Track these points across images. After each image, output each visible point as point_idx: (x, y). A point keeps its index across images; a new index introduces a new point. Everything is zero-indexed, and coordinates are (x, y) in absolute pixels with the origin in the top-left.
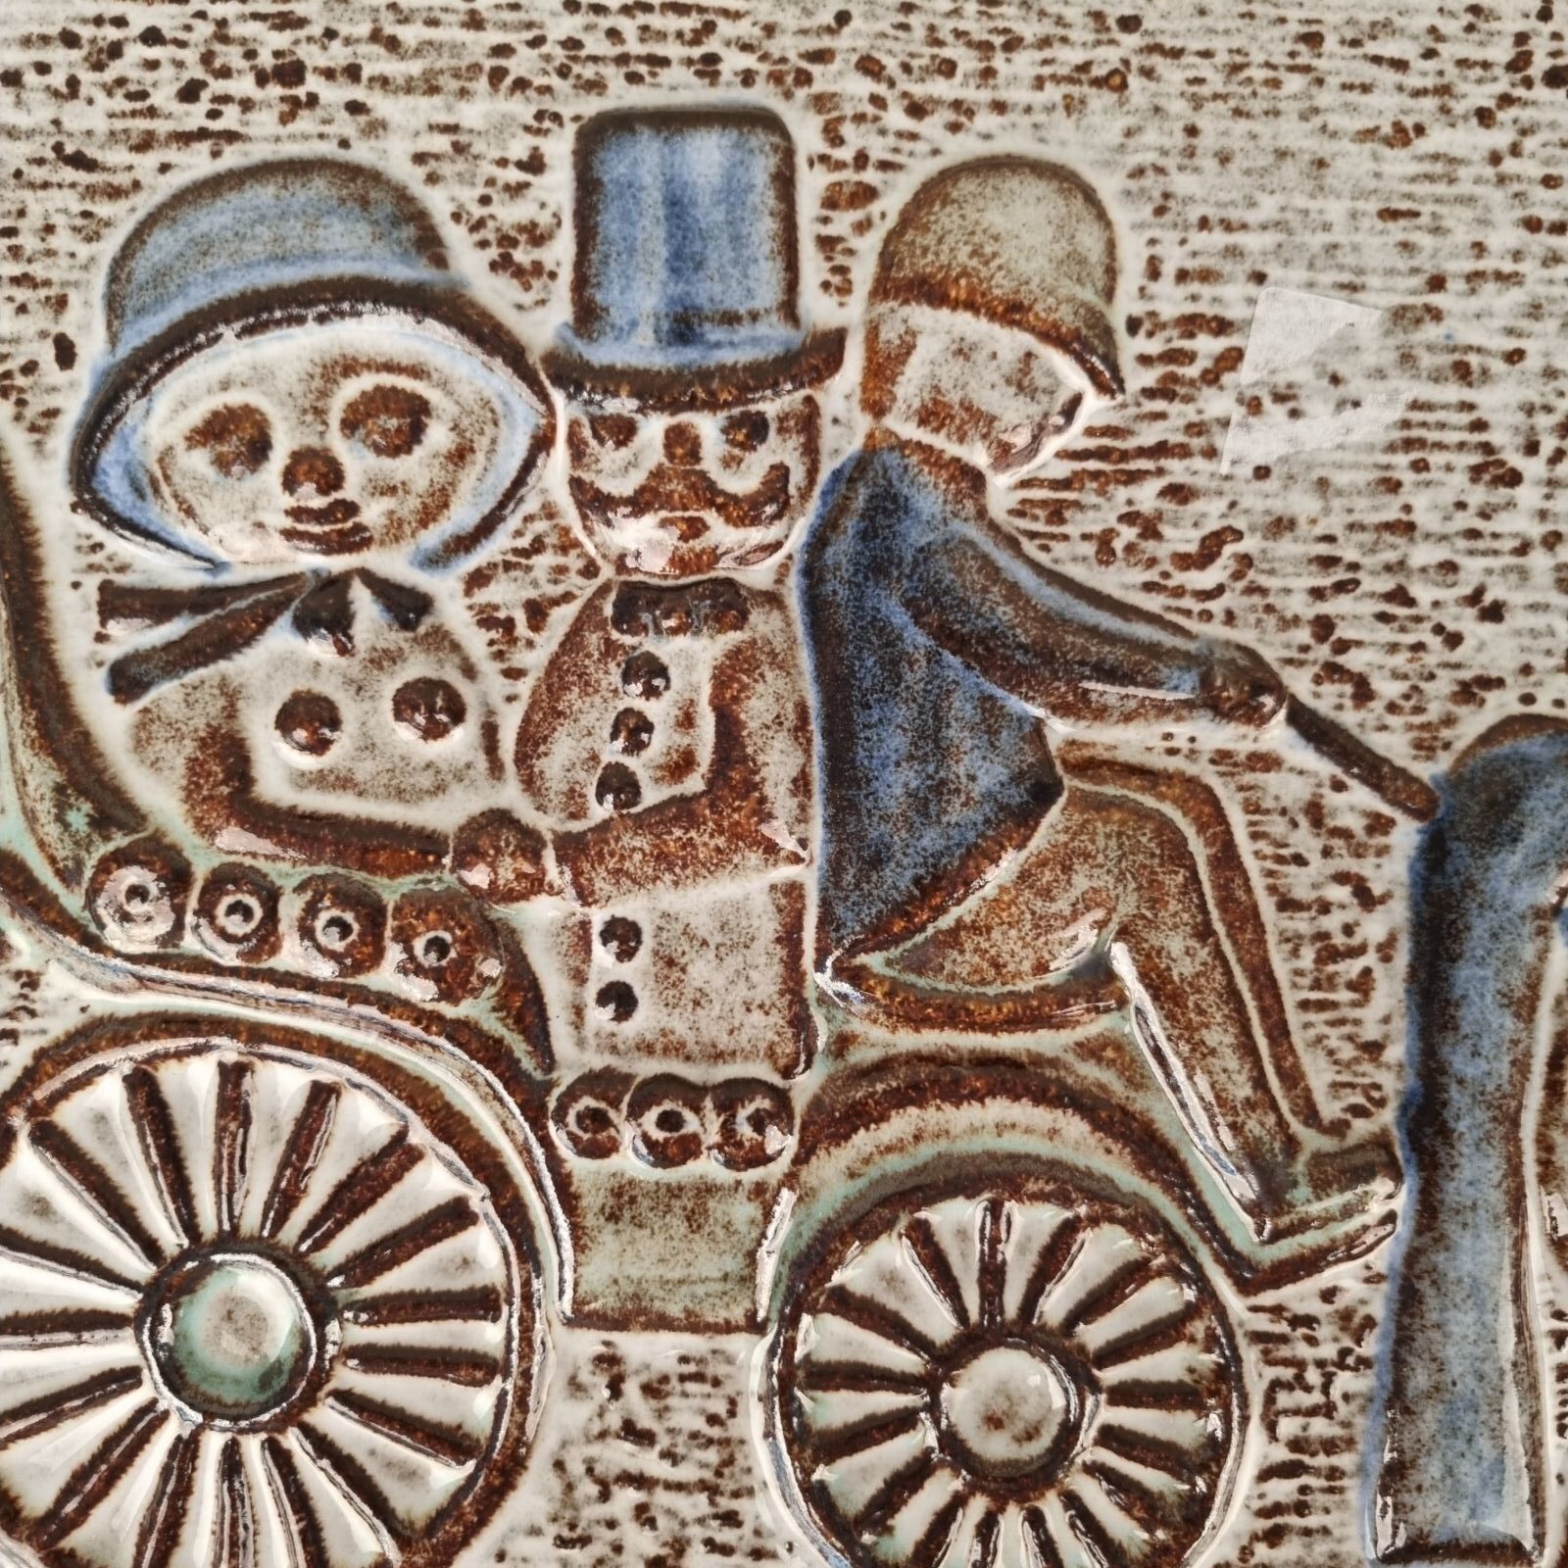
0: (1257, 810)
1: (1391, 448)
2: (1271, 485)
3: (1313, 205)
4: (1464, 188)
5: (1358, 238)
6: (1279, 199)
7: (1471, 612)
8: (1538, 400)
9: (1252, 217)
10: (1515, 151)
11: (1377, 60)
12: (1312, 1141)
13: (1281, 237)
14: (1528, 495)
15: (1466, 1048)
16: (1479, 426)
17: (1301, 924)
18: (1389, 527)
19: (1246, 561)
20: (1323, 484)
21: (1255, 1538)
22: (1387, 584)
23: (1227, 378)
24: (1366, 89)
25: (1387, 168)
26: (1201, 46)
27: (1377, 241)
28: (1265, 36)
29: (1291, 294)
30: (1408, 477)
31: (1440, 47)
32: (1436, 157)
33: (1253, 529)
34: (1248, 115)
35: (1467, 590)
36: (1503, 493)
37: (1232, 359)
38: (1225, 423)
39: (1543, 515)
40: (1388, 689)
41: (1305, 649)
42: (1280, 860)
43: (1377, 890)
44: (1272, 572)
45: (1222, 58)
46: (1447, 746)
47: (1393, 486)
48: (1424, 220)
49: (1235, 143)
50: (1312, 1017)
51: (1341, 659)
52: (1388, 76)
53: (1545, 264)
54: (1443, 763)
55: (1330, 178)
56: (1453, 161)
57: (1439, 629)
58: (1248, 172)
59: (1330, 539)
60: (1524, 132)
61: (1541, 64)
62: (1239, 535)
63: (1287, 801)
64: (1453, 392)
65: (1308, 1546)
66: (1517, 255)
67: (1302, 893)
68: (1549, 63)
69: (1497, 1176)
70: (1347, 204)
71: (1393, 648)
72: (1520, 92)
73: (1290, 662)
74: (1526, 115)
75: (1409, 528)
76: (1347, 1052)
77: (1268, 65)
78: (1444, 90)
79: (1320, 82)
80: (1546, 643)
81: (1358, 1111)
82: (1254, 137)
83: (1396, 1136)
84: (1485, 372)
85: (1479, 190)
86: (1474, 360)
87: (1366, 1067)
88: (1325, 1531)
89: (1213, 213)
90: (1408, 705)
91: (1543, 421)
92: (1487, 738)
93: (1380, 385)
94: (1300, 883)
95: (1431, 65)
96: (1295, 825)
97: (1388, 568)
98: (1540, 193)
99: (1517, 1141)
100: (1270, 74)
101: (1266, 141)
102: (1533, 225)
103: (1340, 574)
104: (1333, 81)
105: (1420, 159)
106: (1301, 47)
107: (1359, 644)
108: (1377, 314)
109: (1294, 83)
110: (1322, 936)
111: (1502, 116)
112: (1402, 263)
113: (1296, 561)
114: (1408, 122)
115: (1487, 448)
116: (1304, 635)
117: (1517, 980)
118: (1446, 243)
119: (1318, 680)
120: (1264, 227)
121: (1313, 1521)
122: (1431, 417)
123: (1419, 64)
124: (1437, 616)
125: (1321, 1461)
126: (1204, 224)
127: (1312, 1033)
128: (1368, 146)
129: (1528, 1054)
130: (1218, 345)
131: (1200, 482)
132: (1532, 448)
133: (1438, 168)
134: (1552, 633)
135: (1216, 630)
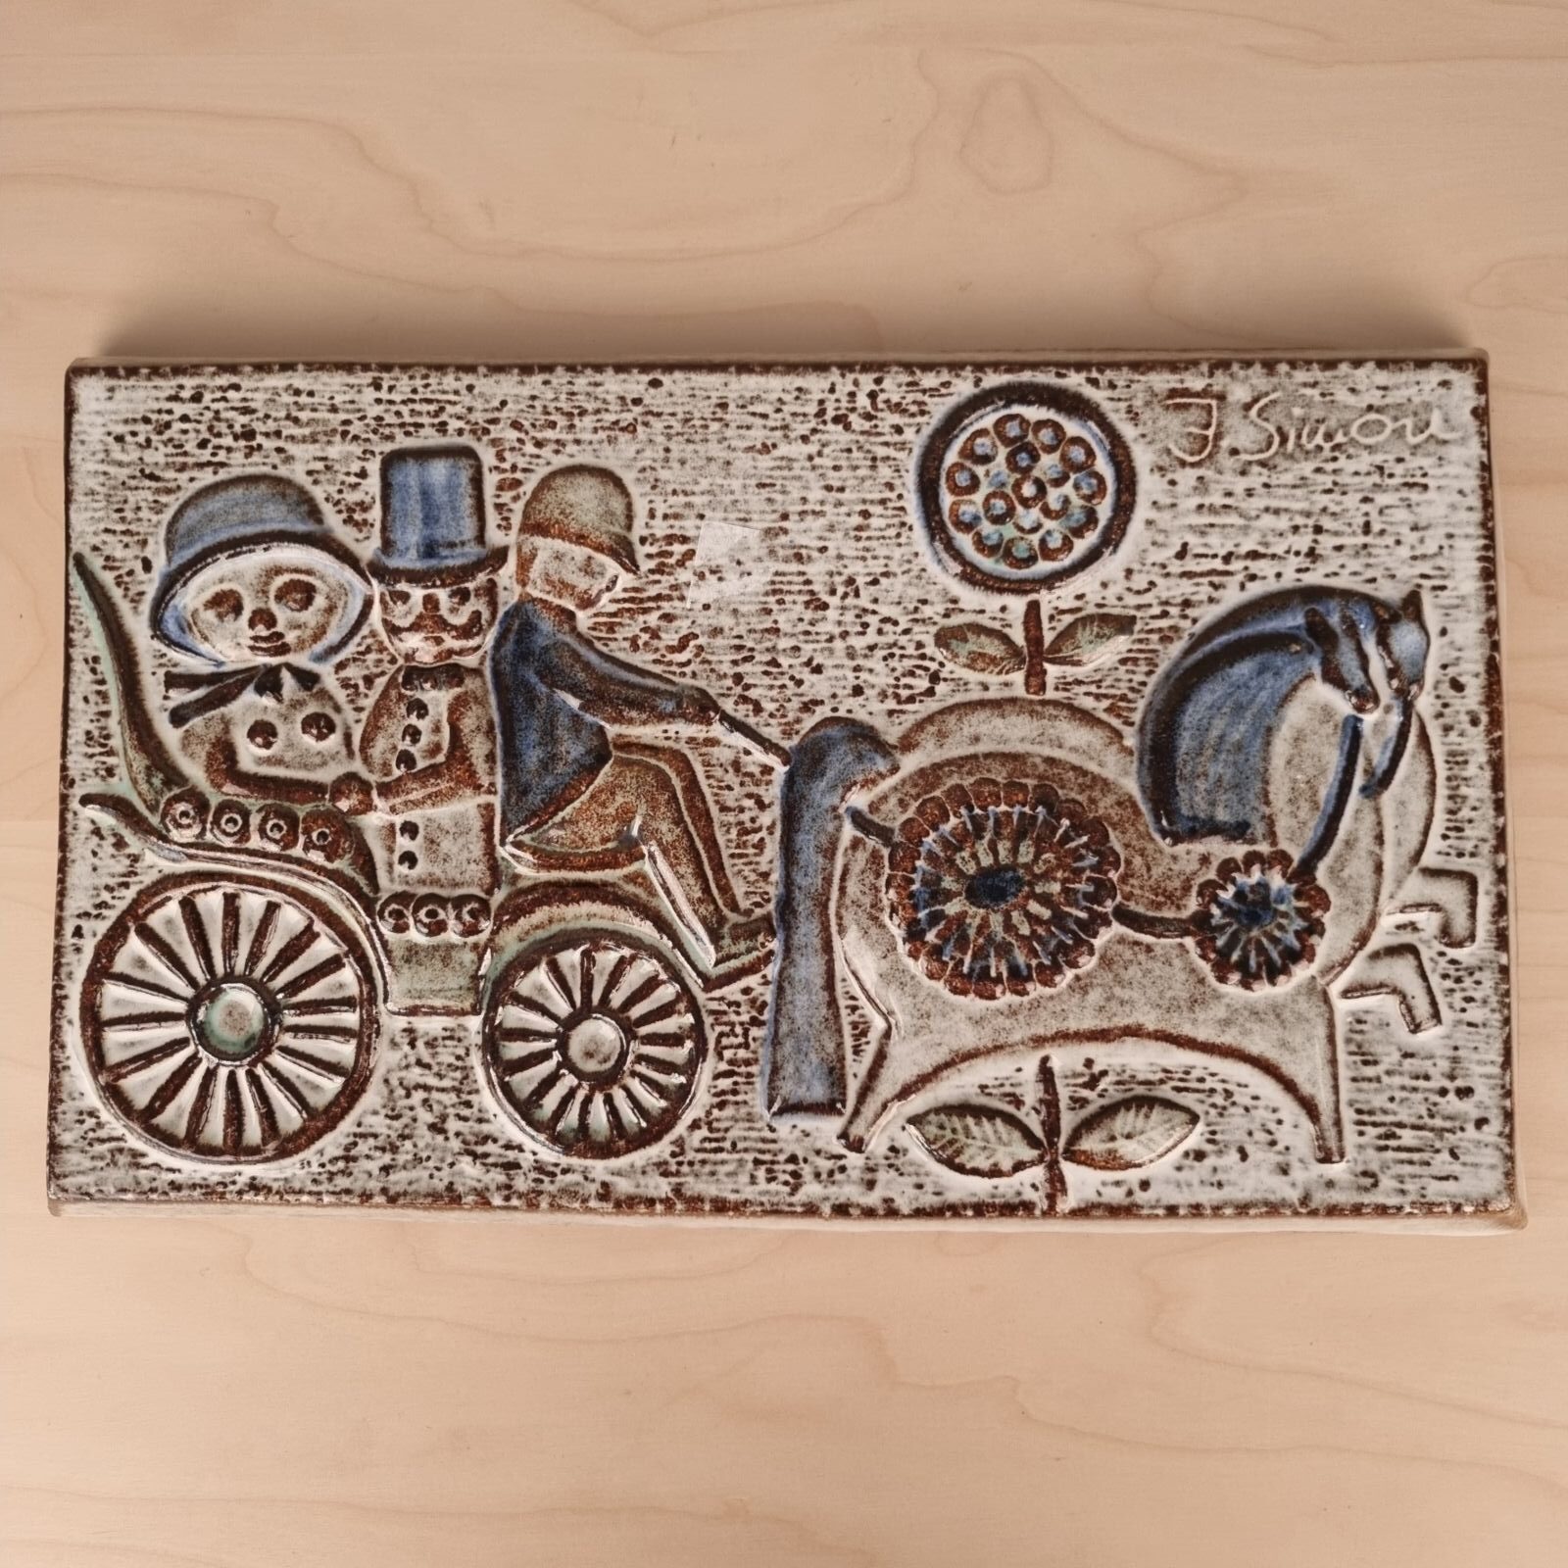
0: (709, 765)
1: (767, 594)
2: (711, 612)
3: (725, 482)
4: (796, 472)
5: (747, 497)
6: (709, 480)
7: (807, 670)
8: (835, 570)
9: (696, 489)
10: (820, 454)
11: (754, 414)
12: (733, 918)
13: (711, 498)
14: (832, 614)
15: (802, 873)
16: (808, 582)
17: (731, 818)
18: (767, 630)
19: (700, 648)
20: (735, 611)
21: (712, 1106)
22: (767, 657)
23: (688, 564)
24: (748, 428)
25: (759, 464)
26: (671, 411)
27: (756, 498)
28: (700, 405)
29: (716, 524)
30: (775, 607)
31: (784, 407)
32: (782, 458)
33: (703, 633)
34: (693, 442)
35: (805, 660)
36: (820, 613)
37: (690, 554)
38: (688, 584)
39: (839, 623)
40: (770, 707)
41: (729, 689)
42: (720, 788)
43: (767, 801)
44: (713, 653)
45: (680, 416)
46: (797, 733)
47: (769, 612)
48: (778, 488)
49: (688, 455)
50: (736, 861)
51: (746, 693)
52: (759, 422)
53: (835, 506)
54: (796, 740)
55: (733, 470)
56: (790, 460)
57: (792, 678)
58: (694, 468)
59: (740, 637)
60: (823, 445)
61: (830, 414)
62: (696, 636)
63: (723, 760)
64: (794, 567)
65: (738, 1110)
66: (822, 503)
67: (731, 803)
68: (834, 413)
69: (816, 931)
70: (741, 481)
71: (771, 687)
72: (821, 427)
73: (723, 695)
74: (824, 437)
75: (777, 630)
76: (753, 877)
77: (703, 418)
78: (785, 427)
79: (727, 425)
80: (843, 683)
81: (758, 905)
82: (696, 452)
83: (774, 914)
84: (809, 557)
85: (803, 473)
86: (804, 552)
87: (762, 884)
88: (745, 1102)
89: (678, 488)
90: (778, 714)
91: (838, 579)
92: (813, 729)
93: (760, 565)
94: (730, 799)
95: (779, 416)
96: (727, 771)
97: (768, 650)
98: (831, 473)
99: (827, 916)
100: (703, 422)
101: (702, 453)
102: (829, 488)
103: (745, 654)
104: (733, 425)
105: (775, 459)
106: (718, 410)
107: (755, 686)
108: (757, 532)
109: (715, 426)
110: (740, 823)
111: (812, 438)
112: (768, 508)
113: (724, 648)
114: (769, 443)
115: (812, 593)
116: (729, 682)
117: (824, 840)
118: (788, 498)
119: (736, 703)
120: (703, 493)
121: (739, 1098)
122: (784, 579)
123: (773, 415)
124: (791, 672)
125: (743, 1069)
126: (674, 492)
127: (736, 869)
128: (750, 454)
129: (831, 875)
130: (684, 548)
131: (678, 612)
132: (833, 592)
133: (784, 463)
134: (845, 678)
135: (688, 681)
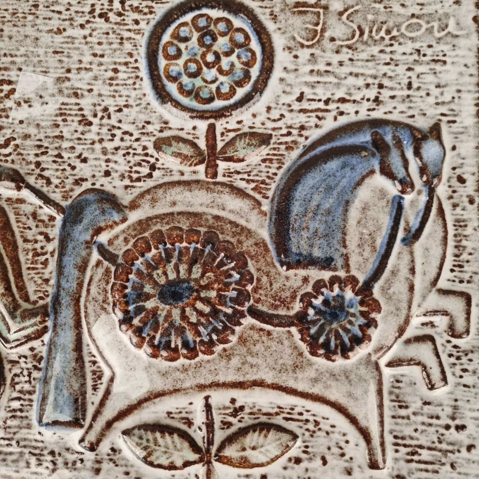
0: (18, 214)
1: (57, 115)
2: (24, 125)
3: (35, 50)
4: (77, 45)
5: (47, 59)
6: (25, 48)
7: (78, 160)
8: (97, 103)
9: (18, 53)
10: (91, 35)
11: (53, 11)
12: (25, 305)
13: (26, 59)
14: (94, 128)
15: (65, 280)
16: (81, 109)
17: (29, 246)
18: (56, 137)
19: (17, 146)
20: (38, 125)
21: (7, 419)
22: (56, 152)
23: (12, 97)
24: (50, 19)
25: (55, 40)
26: (5, 8)
27: (52, 60)
28: (23, 5)
29: (28, 74)
30: (61, 123)
31: (71, 8)
32: (69, 37)
33: (19, 138)
34: (17, 26)
35: (77, 154)
36: (87, 128)
37: (13, 91)
38: (11, 109)
39: (99, 134)
40: (56, 181)
41: (33, 170)
42: (24, 228)
43: (51, 237)
44: (24, 149)
45: (11, 11)
46: (71, 197)
47: (57, 126)
48: (65, 54)
49: (13, 34)
50: (31, 272)
51: (43, 173)
52: (56, 16)
53: (98, 66)
54: (70, 201)
55: (39, 43)
56: (73, 38)
57: (69, 165)
58: (17, 41)
59: (40, 140)
60: (93, 30)
61: (98, 12)
62: (14, 139)
63: (27, 212)
64: (73, 100)
65: (22, 422)
66: (91, 63)
67: (30, 237)
68: (99, 12)
69: (72, 316)
70: (44, 50)
71: (57, 170)
72: (92, 19)
73: (29, 174)
74: (94, 26)
75: (62, 137)
76: (40, 281)
77: (24, 13)
78: (71, 19)
79: (37, 17)
80: (99, 169)
81: (41, 298)
82: (18, 32)
83: (50, 304)
84: (82, 95)
85: (80, 46)
86: (79, 92)
87: (44, 286)
88: (27, 417)
89: (7, 52)
90: (60, 186)
91: (98, 108)
92: (80, 195)
93: (53, 98)
94: (29, 235)
95: (68, 13)
96: (28, 218)
97: (56, 148)
98: (97, 46)
100: (24, 15)
101: (22, 33)
102: (95, 55)
103: (43, 150)
104: (41, 17)
105: (65, 38)
106: (33, 8)
107: (48, 169)
108: (52, 79)
109: (30, 18)
110: (35, 249)
111: (87, 26)
112: (59, 66)
113: (31, 146)
114: (61, 28)
115: (83, 115)
116: (33, 166)
117: (79, 260)
118: (71, 60)
119: (37, 179)
120: (21, 56)
121: (23, 414)
122: (67, 107)
123: (65, 12)
124: (69, 161)
125: (27, 396)
126: (5, 55)
127: (30, 276)
128: (50, 34)
129: (82, 281)
130: (9, 87)
131: (5, 125)
132: (95, 116)
133: (69, 40)
134: (101, 166)
135: (9, 165)
